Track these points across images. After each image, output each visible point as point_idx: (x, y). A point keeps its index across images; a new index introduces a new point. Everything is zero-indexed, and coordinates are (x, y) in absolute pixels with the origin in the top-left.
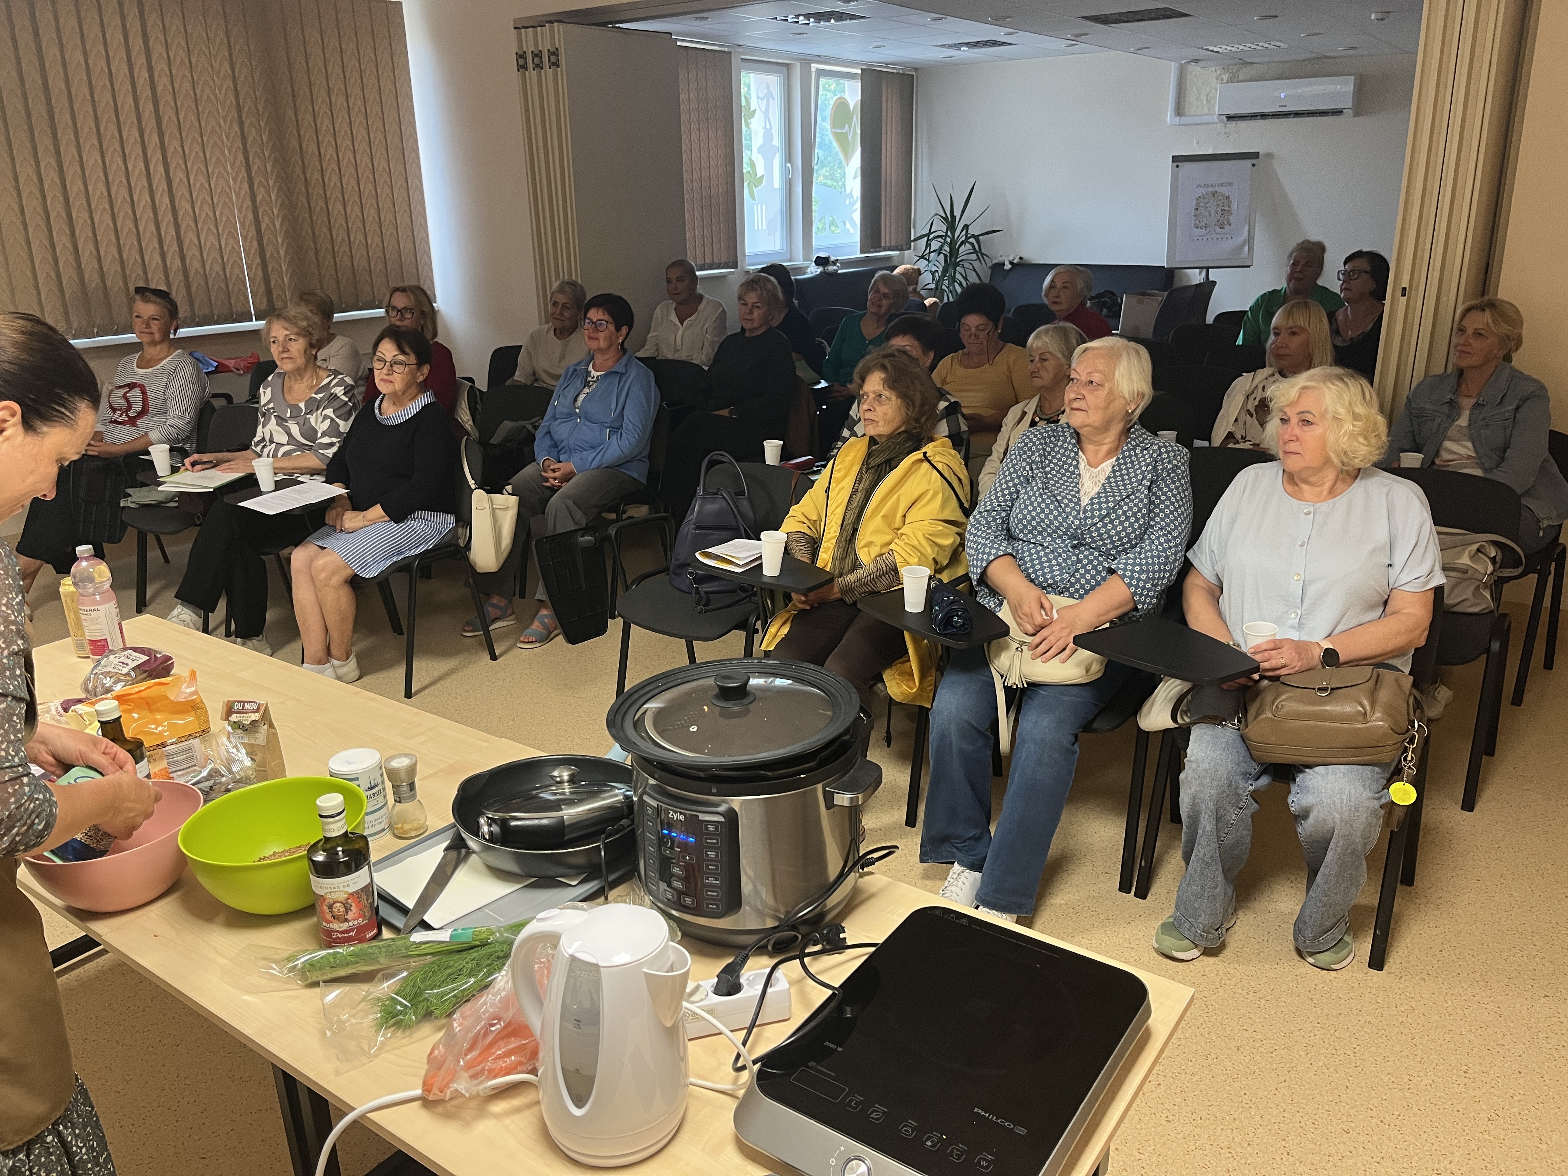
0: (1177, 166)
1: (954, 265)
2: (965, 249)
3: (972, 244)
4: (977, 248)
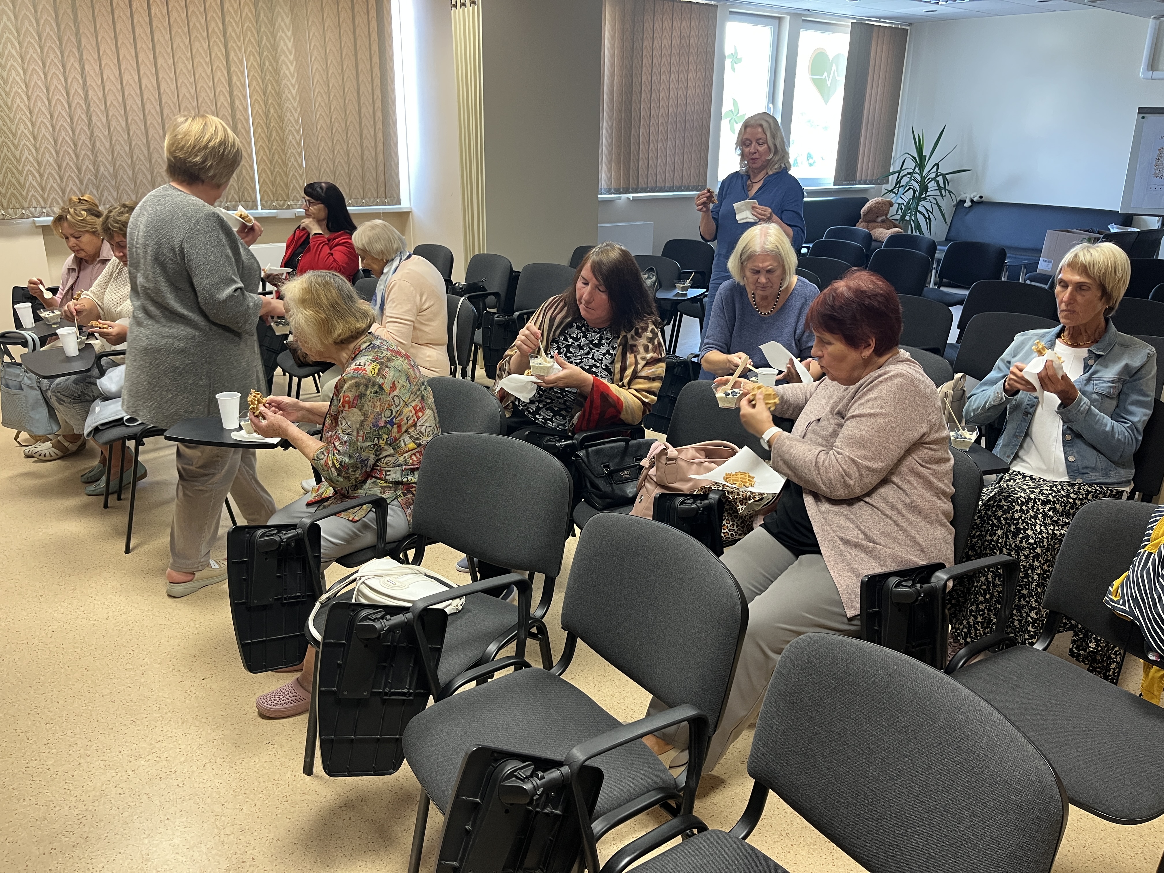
0: (1143, 118)
1: (920, 199)
2: (932, 185)
3: (937, 182)
4: (942, 185)
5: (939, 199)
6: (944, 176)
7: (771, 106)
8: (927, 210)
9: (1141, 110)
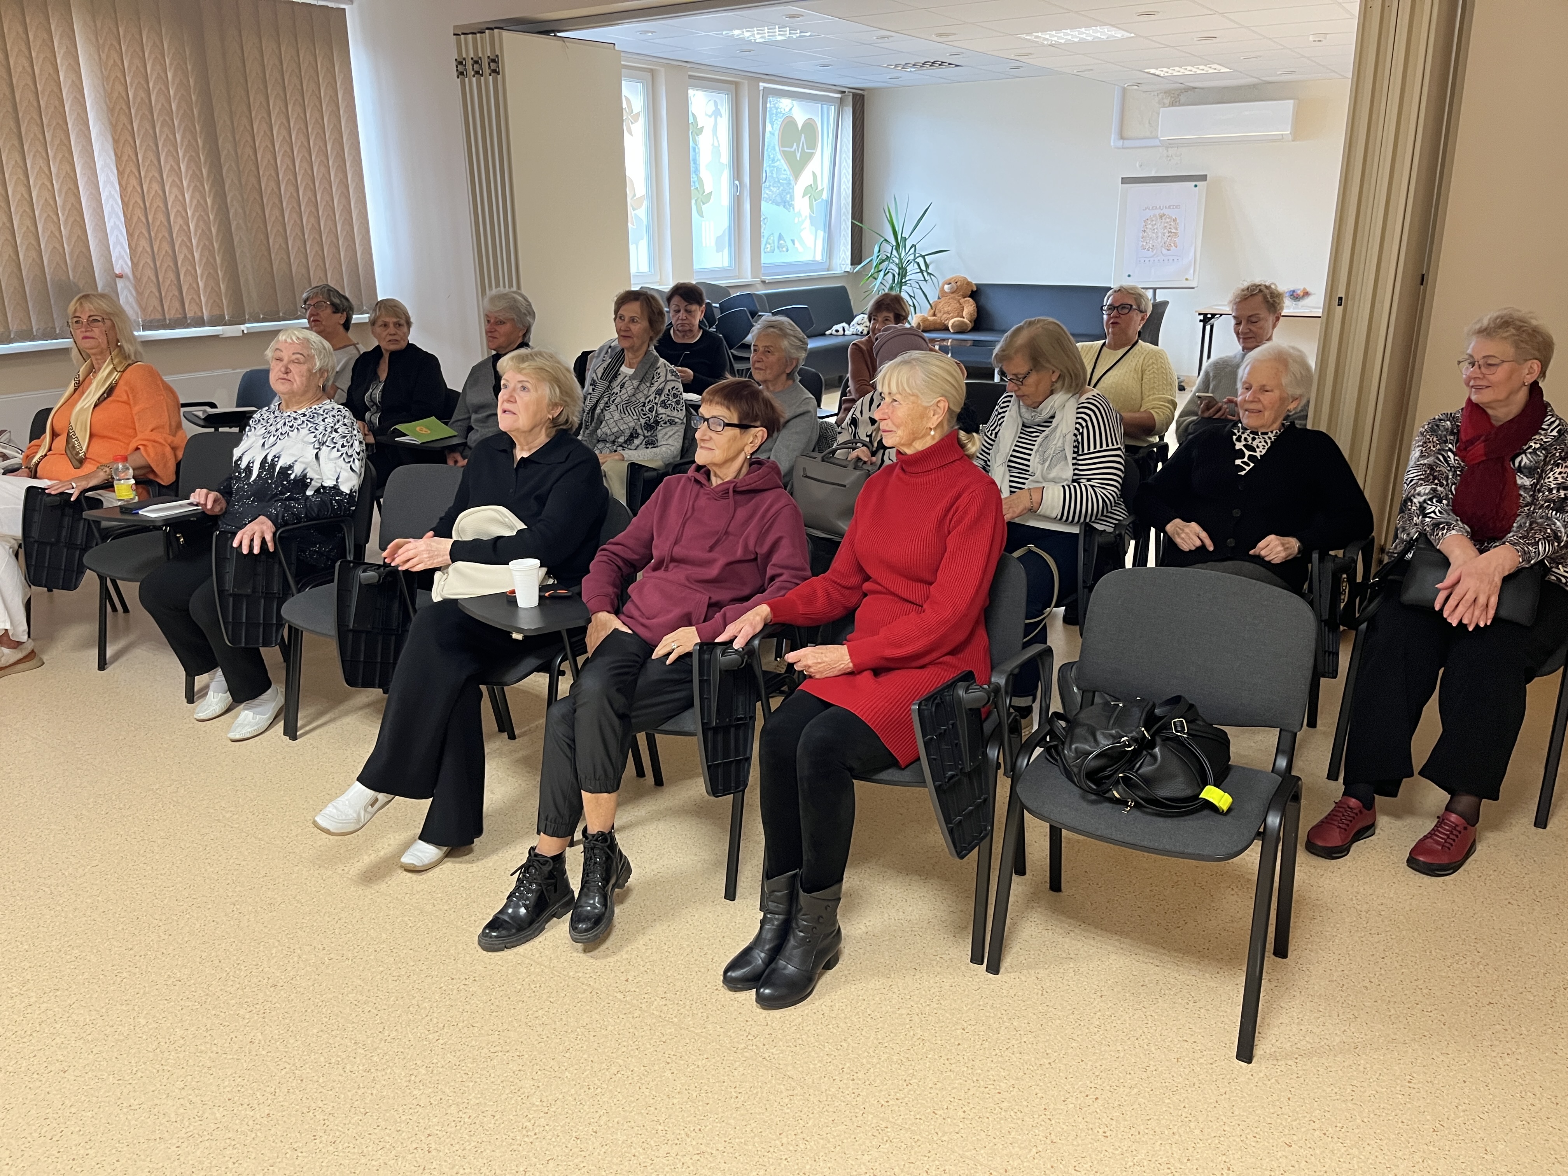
1: (901, 284)
2: (912, 269)
3: (918, 264)
4: (923, 268)
5: (922, 284)
6: (923, 257)
7: (737, 182)
8: (910, 296)
9: (1125, 181)
